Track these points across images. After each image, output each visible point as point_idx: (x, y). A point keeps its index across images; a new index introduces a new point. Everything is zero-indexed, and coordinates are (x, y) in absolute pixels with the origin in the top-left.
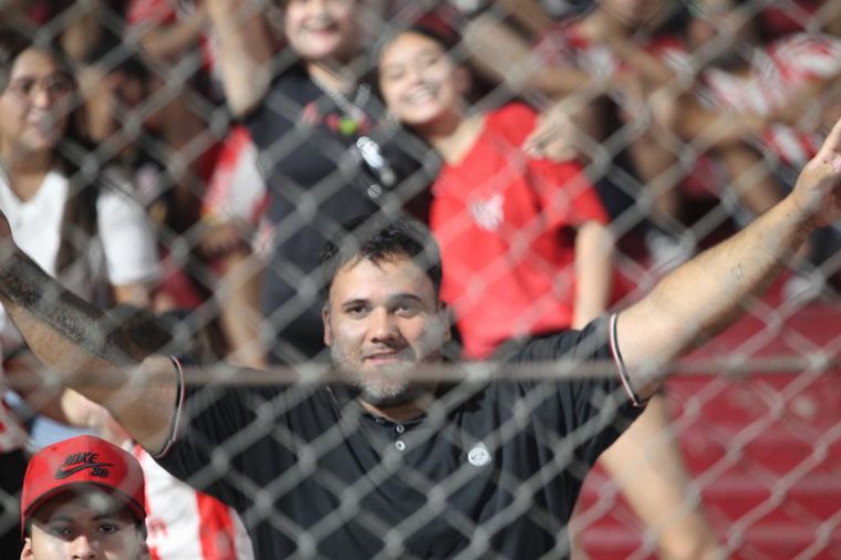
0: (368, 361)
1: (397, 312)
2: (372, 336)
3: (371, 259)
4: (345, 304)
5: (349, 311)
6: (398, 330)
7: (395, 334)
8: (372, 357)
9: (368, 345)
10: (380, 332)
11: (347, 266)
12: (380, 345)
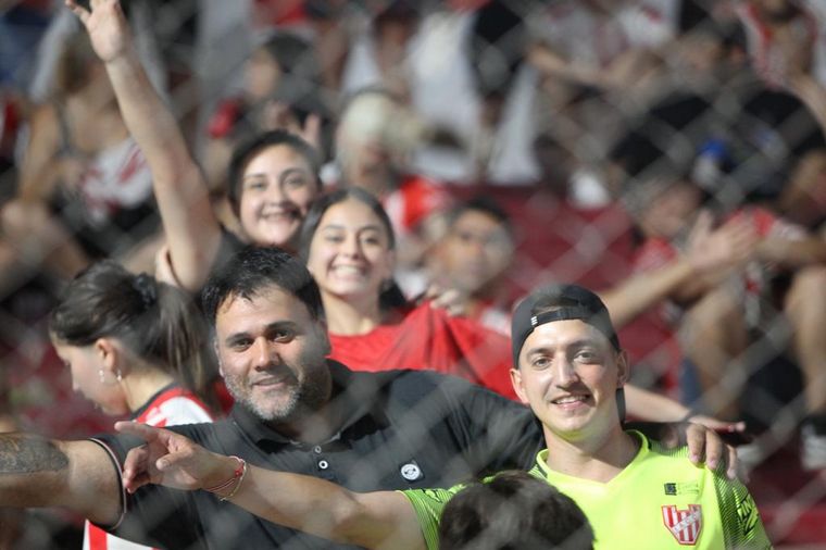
0: (256, 387)
1: (277, 339)
2: (254, 364)
3: (244, 296)
4: (229, 339)
5: (232, 345)
6: (278, 355)
7: (276, 359)
8: (258, 384)
9: (254, 374)
10: (262, 360)
11: (224, 306)
12: (264, 372)
